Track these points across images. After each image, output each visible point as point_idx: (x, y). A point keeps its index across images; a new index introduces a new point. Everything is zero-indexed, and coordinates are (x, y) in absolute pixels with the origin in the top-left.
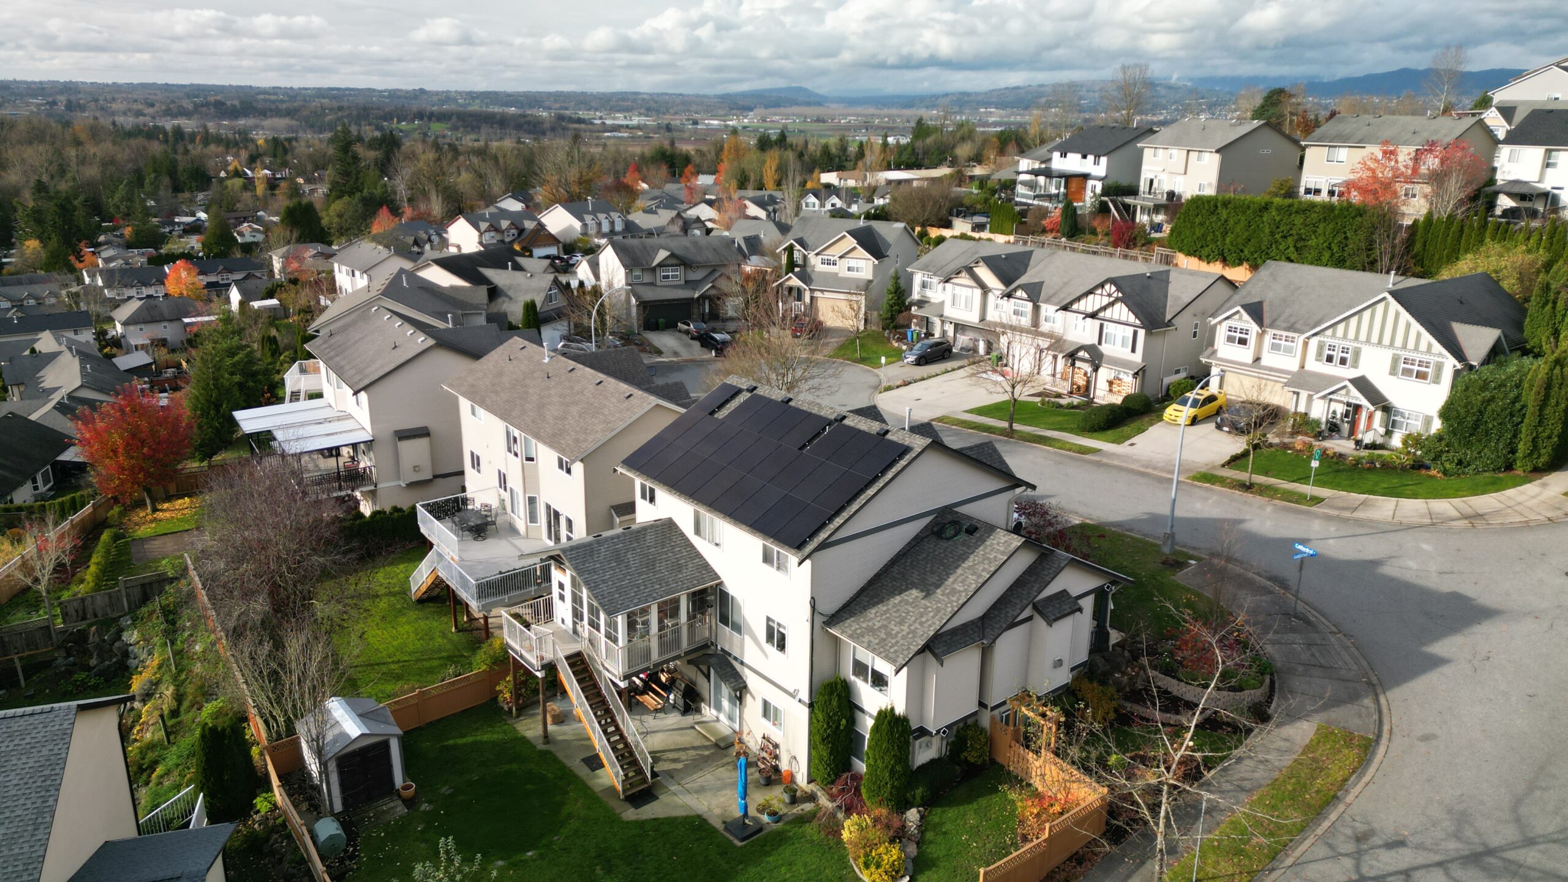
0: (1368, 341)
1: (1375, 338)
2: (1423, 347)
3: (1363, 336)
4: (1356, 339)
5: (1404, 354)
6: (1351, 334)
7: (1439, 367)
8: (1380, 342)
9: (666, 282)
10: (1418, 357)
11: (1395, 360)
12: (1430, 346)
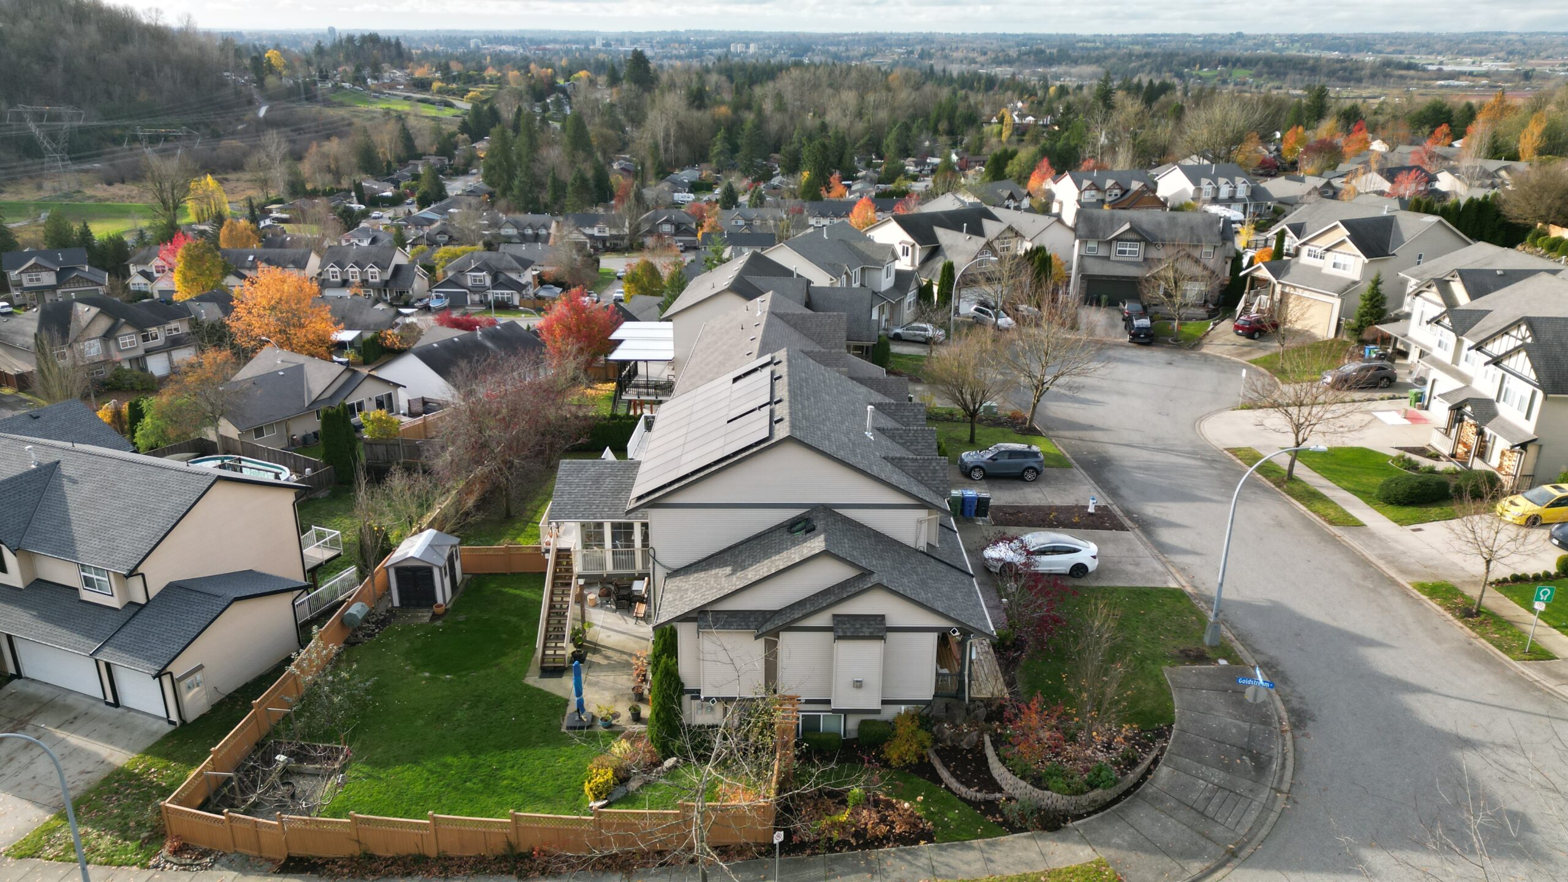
9: (1121, 257)
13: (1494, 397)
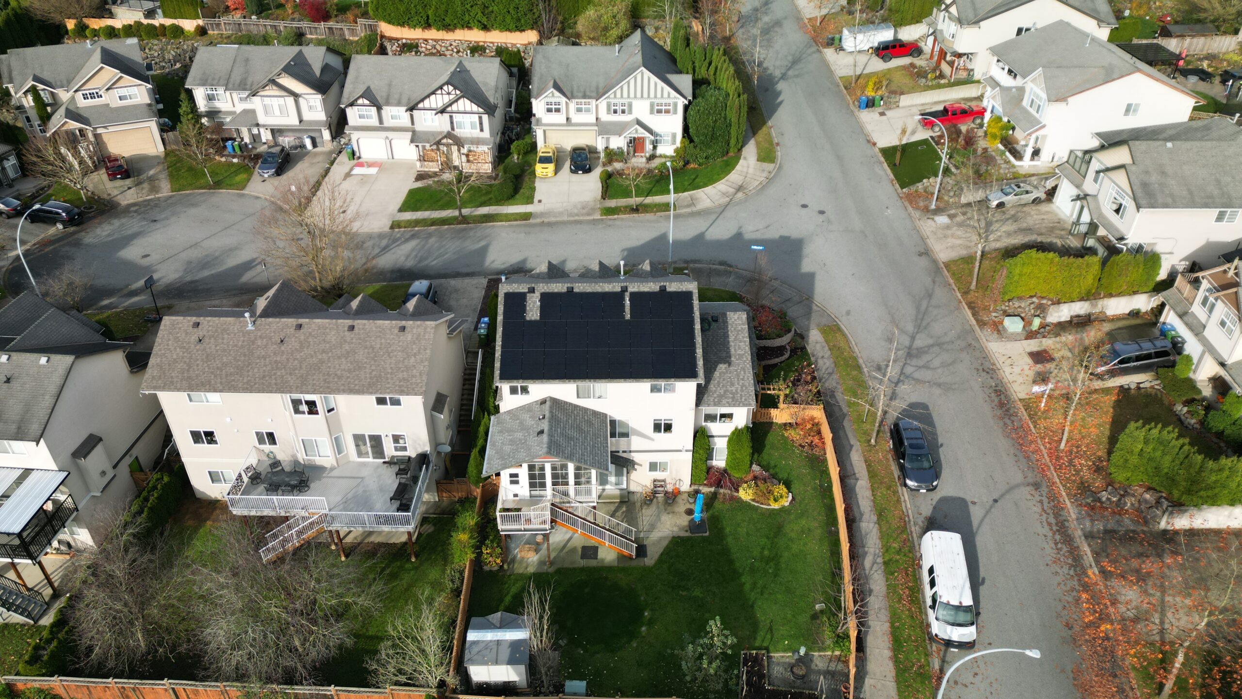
0: (635, 97)
1: (639, 95)
2: (666, 95)
3: (632, 95)
4: (629, 97)
5: (656, 101)
6: (625, 94)
7: (675, 105)
8: (642, 96)
10: (664, 101)
11: (652, 105)
12: (669, 94)
13: (449, 129)
